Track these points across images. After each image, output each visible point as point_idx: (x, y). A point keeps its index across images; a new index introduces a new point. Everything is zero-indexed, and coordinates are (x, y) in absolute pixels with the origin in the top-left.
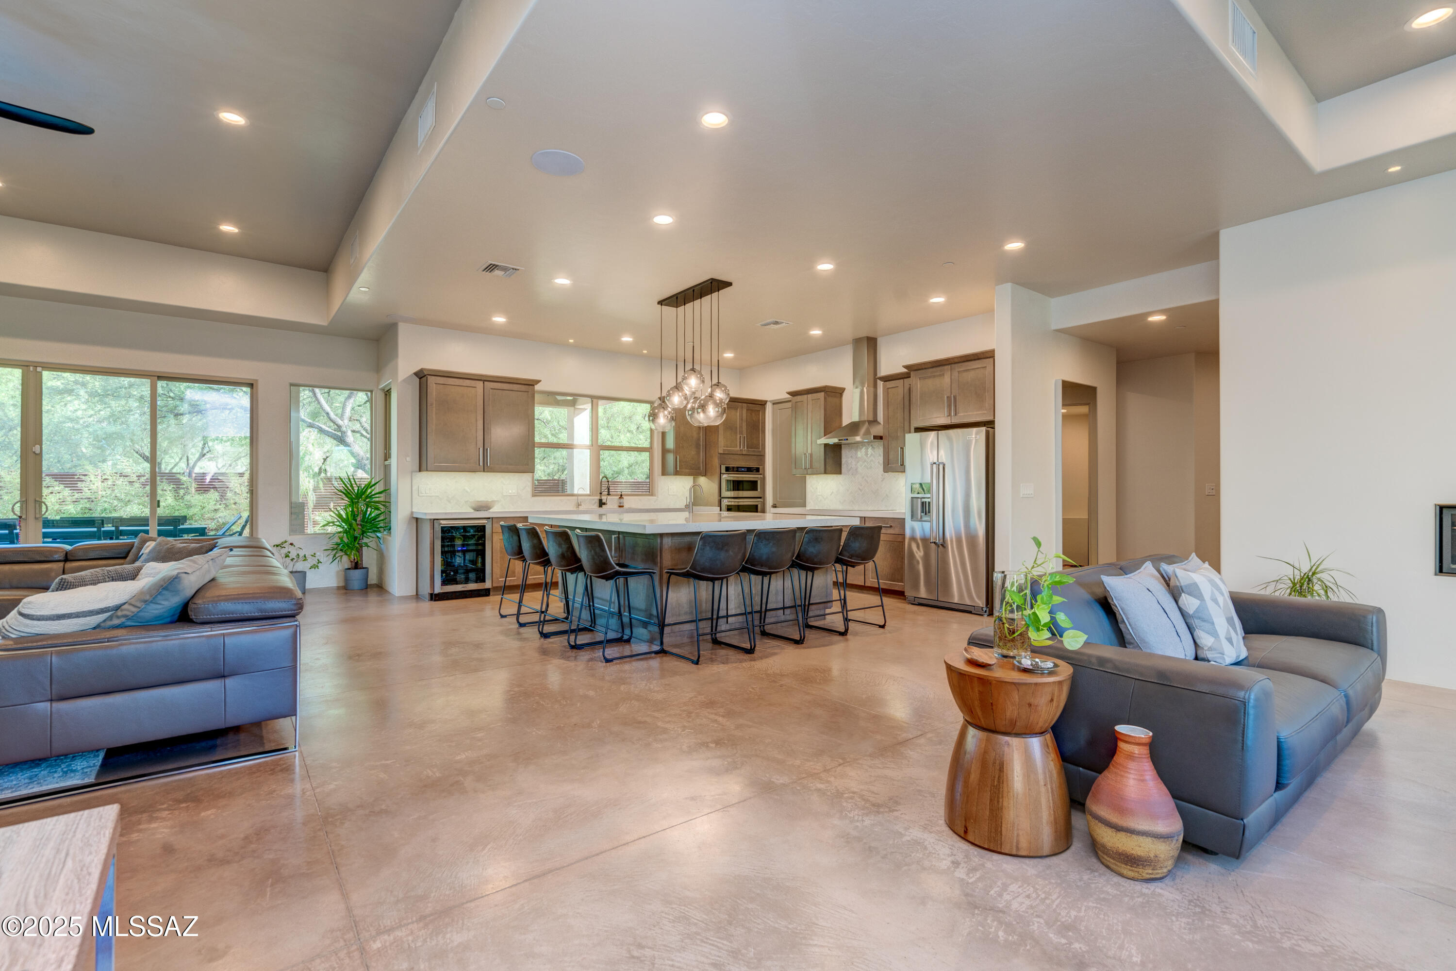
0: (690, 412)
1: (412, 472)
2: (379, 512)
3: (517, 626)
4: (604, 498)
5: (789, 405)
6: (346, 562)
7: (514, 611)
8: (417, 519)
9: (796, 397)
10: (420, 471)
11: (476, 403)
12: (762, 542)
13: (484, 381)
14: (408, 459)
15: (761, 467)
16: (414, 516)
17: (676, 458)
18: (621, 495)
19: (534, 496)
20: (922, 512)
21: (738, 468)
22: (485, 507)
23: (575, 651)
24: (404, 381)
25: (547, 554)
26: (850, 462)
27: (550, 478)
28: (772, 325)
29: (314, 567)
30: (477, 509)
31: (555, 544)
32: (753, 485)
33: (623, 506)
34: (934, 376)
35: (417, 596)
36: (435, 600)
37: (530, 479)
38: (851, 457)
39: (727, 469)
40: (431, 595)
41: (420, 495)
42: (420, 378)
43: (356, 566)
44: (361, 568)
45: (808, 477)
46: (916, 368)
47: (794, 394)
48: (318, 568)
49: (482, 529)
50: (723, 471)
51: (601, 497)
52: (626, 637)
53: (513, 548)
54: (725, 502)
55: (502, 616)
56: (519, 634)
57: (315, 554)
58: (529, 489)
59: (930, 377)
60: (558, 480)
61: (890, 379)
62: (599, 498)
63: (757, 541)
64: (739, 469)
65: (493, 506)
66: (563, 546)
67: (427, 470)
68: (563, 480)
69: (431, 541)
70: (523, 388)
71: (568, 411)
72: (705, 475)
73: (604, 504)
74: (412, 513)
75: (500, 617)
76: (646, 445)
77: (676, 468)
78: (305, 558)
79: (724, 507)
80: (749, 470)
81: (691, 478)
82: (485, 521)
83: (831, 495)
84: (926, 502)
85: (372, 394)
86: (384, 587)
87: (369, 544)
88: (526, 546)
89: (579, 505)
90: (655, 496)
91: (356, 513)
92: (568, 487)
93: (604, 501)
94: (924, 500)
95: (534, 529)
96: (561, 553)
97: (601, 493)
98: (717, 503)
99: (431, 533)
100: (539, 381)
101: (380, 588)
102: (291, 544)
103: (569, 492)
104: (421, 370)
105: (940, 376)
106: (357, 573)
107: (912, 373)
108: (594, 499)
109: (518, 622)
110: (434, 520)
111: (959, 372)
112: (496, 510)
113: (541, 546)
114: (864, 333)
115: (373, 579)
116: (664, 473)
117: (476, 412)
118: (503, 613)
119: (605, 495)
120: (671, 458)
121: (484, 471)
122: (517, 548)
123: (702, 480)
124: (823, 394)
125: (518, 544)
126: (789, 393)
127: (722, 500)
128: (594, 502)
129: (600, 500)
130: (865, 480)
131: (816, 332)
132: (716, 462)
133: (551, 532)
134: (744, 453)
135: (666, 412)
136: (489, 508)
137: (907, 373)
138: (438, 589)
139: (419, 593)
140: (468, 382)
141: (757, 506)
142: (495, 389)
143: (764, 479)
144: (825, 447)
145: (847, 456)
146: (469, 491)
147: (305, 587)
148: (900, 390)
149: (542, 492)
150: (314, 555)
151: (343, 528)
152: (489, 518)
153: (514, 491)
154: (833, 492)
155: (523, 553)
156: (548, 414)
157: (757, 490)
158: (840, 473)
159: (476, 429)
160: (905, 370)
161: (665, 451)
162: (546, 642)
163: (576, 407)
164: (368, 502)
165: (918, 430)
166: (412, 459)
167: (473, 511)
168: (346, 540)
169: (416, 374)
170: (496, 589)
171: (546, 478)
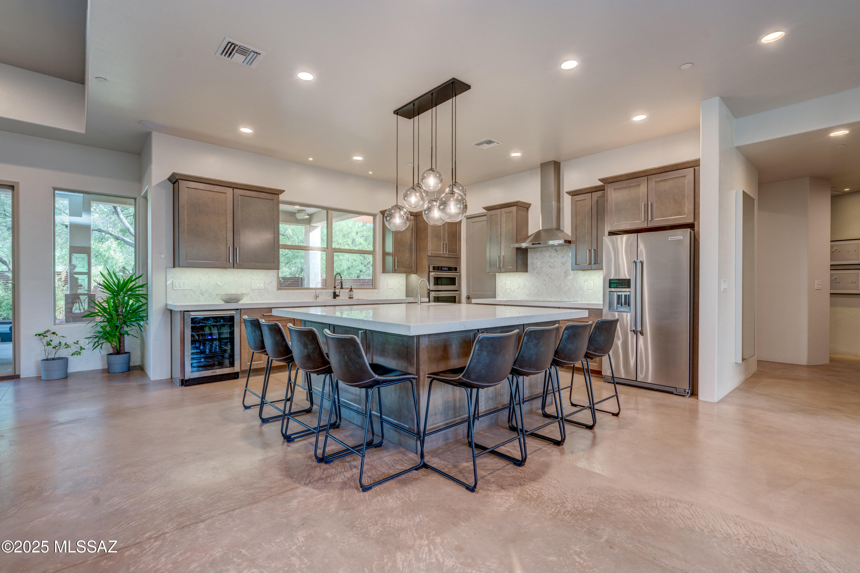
0: (427, 212)
1: (166, 268)
2: (141, 304)
3: (260, 421)
4: (337, 291)
5: (485, 218)
6: (107, 347)
7: (258, 401)
8: (171, 310)
9: (490, 211)
10: (174, 267)
11: (226, 207)
12: (532, 342)
13: (233, 188)
14: (163, 256)
15: (458, 267)
16: (168, 308)
17: (395, 259)
18: (351, 289)
19: (279, 289)
20: (618, 303)
21: (442, 267)
22: (234, 299)
23: (323, 465)
24: (160, 185)
25: (290, 352)
26: (535, 262)
27: (291, 276)
28: (485, 144)
29: (78, 353)
30: (227, 301)
31: (299, 344)
32: (452, 281)
33: (352, 298)
34: (630, 187)
35: (171, 381)
36: (185, 386)
37: (276, 275)
38: (537, 258)
39: (434, 268)
40: (182, 380)
41: (174, 288)
42: (174, 183)
43: (119, 351)
44: (122, 354)
45: (497, 274)
46: (611, 181)
47: (489, 209)
48: (80, 355)
49: (231, 319)
50: (431, 269)
51: (335, 290)
52: (377, 441)
53: (255, 343)
54: (433, 294)
55: (246, 408)
56: (261, 434)
57: (78, 341)
58: (275, 283)
59: (626, 188)
60: (298, 278)
61: (579, 193)
62: (333, 291)
63: (528, 340)
64: (443, 269)
65: (242, 299)
66: (309, 347)
67: (179, 266)
68: (302, 278)
69: (181, 331)
70: (269, 196)
71: (305, 229)
72: (416, 273)
73: (338, 296)
74: (166, 304)
75: (244, 408)
76: (371, 248)
77: (395, 267)
78: (67, 346)
79: (432, 298)
80: (450, 269)
81: (404, 275)
82: (233, 312)
83: (518, 289)
84: (622, 295)
85: (135, 201)
86: (144, 369)
87: (129, 332)
88: (268, 342)
89: (317, 297)
90: (377, 289)
91: (118, 305)
92: (306, 282)
93: (337, 293)
94: (619, 293)
95: (277, 325)
96: (306, 354)
97: (335, 287)
98: (426, 295)
99: (181, 324)
100: (282, 191)
101: (141, 369)
102: (54, 333)
103: (306, 286)
104: (174, 175)
105: (636, 186)
106: (119, 359)
107: (606, 186)
108: (329, 292)
109: (261, 418)
110: (184, 311)
111: (656, 182)
112: (245, 302)
113: (284, 343)
114: (551, 158)
115: (135, 361)
116: (384, 271)
117: (226, 215)
118: (246, 404)
119: (338, 289)
120: (390, 260)
121: (234, 268)
122: (260, 343)
123: (414, 277)
124: (515, 207)
125: (261, 339)
126: (484, 208)
127: (430, 292)
128: (329, 294)
129: (335, 293)
130: (549, 276)
131: (516, 155)
132: (425, 262)
133: (296, 331)
134: (446, 256)
135: (402, 213)
136: (239, 301)
137: (601, 186)
138: (190, 374)
139: (173, 377)
140: (218, 188)
141: (455, 297)
142: (244, 196)
143: (460, 276)
144: (516, 250)
145: (531, 258)
146: (221, 285)
147: (67, 372)
148: (588, 202)
149: (286, 286)
150: (77, 343)
151: (106, 317)
152: (238, 309)
153: (261, 285)
154: (520, 286)
155: (265, 348)
156: (290, 232)
157: (455, 285)
158: (527, 271)
159: (227, 230)
160: (601, 183)
161: (385, 254)
162: (289, 449)
163: (311, 225)
164: (129, 295)
165: (611, 233)
166: (166, 255)
167: (223, 303)
168: (108, 329)
169: (169, 179)
170: (243, 372)
171: (289, 277)
